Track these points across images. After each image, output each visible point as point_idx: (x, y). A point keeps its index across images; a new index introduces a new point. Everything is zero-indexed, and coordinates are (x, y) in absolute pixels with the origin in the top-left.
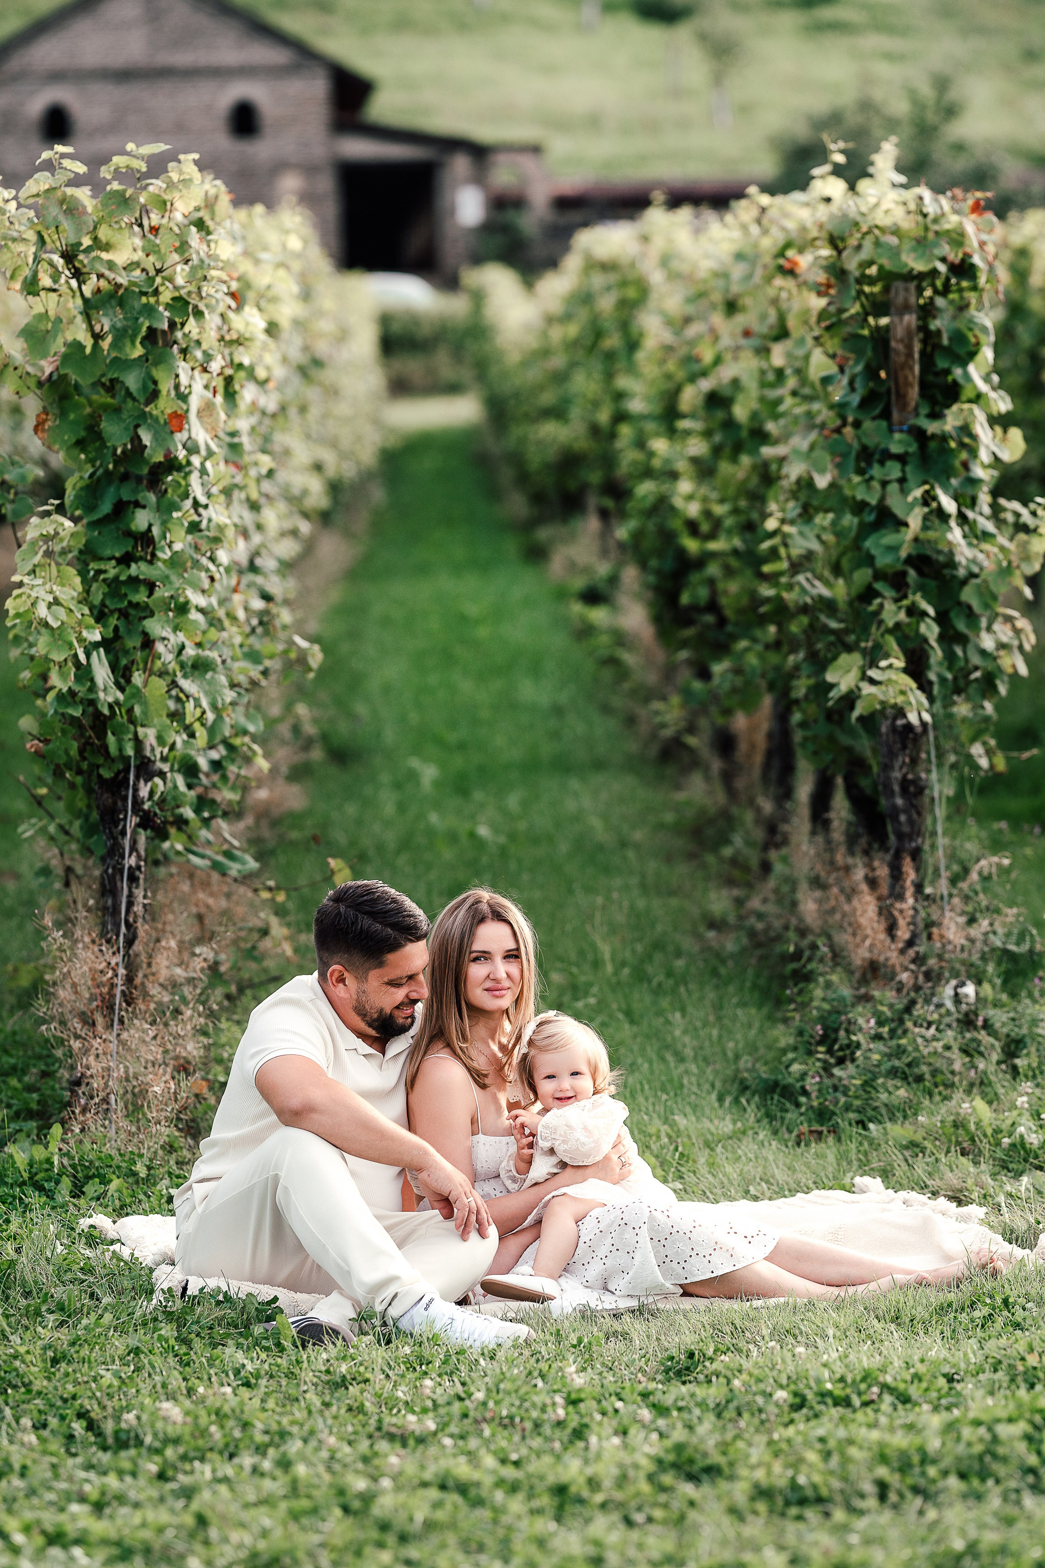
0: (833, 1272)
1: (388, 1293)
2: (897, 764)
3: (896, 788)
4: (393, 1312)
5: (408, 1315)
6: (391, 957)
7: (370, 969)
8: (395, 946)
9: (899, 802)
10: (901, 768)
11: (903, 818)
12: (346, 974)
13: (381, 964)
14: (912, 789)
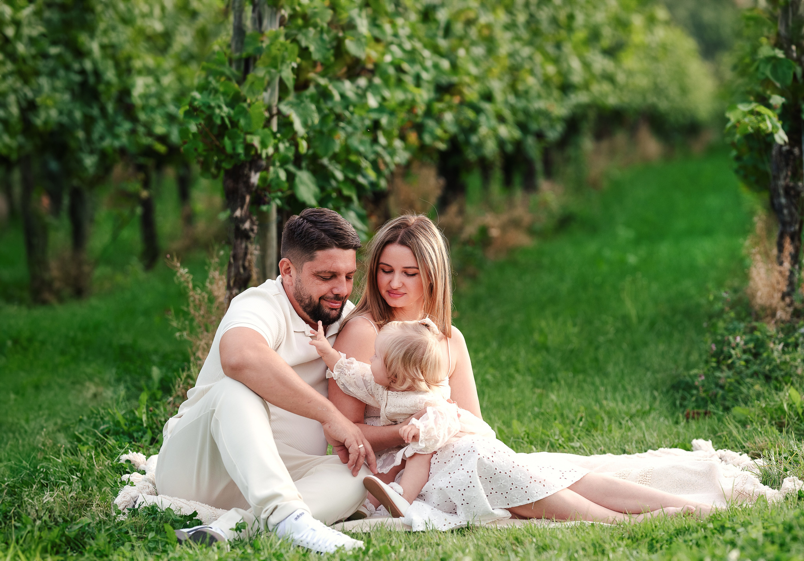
0: (630, 504)
1: (271, 506)
2: (782, 176)
3: (781, 192)
4: (273, 520)
5: (283, 523)
6: (320, 254)
7: (304, 261)
8: (323, 246)
9: (783, 200)
10: (785, 178)
11: (785, 211)
12: (291, 266)
13: (312, 258)
14: (792, 193)
